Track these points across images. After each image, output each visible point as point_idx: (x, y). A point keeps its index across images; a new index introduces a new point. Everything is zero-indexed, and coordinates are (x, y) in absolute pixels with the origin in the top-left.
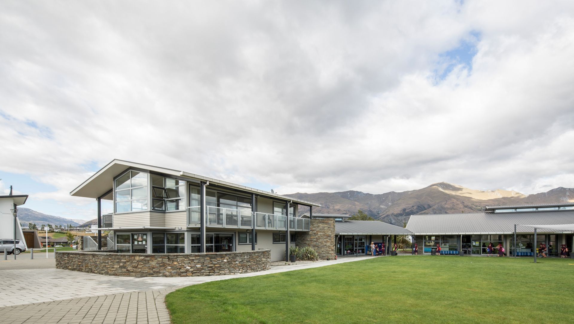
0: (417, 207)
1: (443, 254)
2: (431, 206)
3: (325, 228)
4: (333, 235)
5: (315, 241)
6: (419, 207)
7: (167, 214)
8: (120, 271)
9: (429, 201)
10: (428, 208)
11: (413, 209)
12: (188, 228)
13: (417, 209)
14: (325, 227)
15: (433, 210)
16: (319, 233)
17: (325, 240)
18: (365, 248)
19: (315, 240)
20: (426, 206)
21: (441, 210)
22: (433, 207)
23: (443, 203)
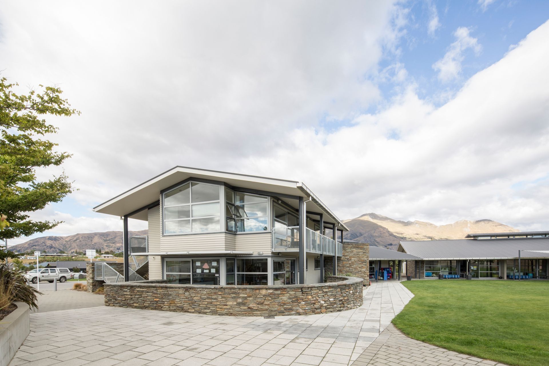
0: (351, 235)
1: (446, 278)
2: (362, 234)
3: (360, 254)
4: (368, 261)
5: (348, 267)
6: (352, 234)
7: (238, 237)
8: (237, 309)
9: (361, 230)
10: (360, 236)
11: (347, 236)
12: (273, 253)
13: (350, 236)
14: (359, 252)
15: (364, 238)
16: (352, 259)
17: (360, 266)
18: (375, 273)
19: (348, 265)
20: (358, 234)
21: (371, 238)
22: (364, 235)
23: (372, 232)
